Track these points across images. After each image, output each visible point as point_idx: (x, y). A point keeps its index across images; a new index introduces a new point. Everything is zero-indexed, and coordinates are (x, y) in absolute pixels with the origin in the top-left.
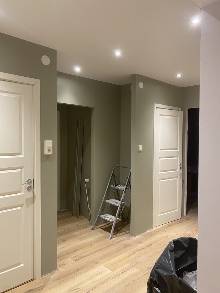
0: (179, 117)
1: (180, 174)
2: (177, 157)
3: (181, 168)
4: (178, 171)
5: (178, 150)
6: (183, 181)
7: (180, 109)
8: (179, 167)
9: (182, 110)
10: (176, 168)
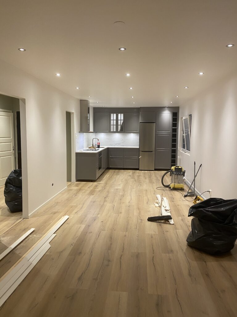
0: (11, 117)
1: (13, 154)
2: (11, 142)
3: (13, 149)
4: (12, 151)
5: (11, 138)
6: (15, 158)
7: (11, 111)
8: (12, 149)
9: (12, 112)
10: (10, 150)
